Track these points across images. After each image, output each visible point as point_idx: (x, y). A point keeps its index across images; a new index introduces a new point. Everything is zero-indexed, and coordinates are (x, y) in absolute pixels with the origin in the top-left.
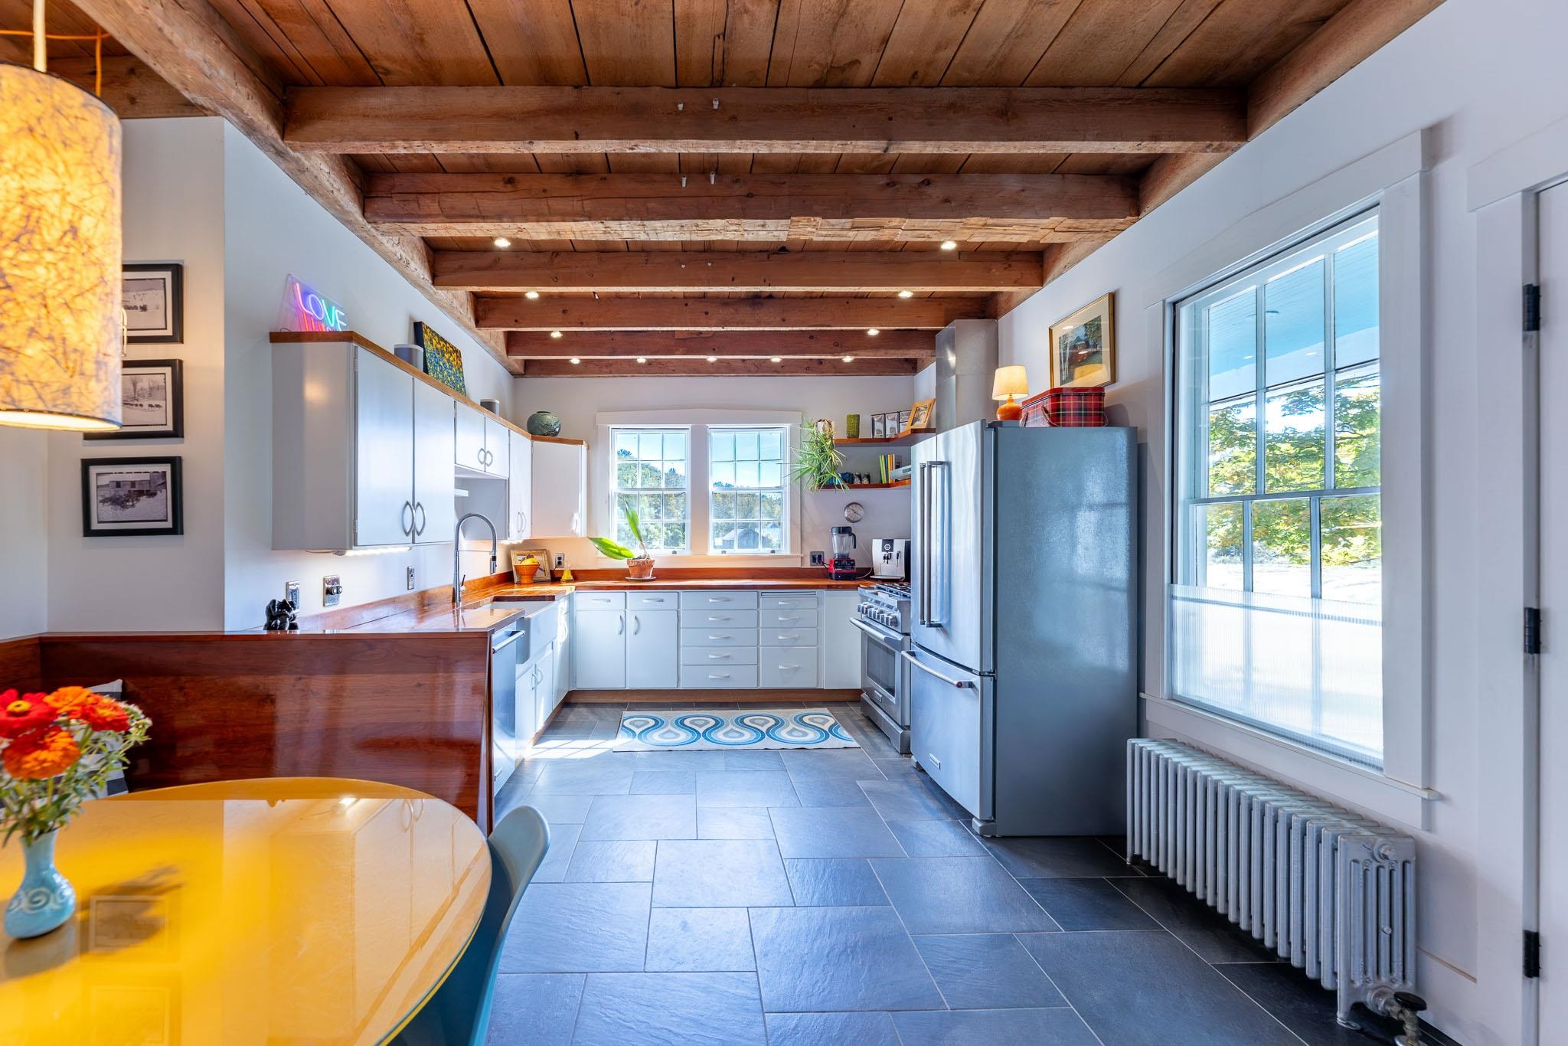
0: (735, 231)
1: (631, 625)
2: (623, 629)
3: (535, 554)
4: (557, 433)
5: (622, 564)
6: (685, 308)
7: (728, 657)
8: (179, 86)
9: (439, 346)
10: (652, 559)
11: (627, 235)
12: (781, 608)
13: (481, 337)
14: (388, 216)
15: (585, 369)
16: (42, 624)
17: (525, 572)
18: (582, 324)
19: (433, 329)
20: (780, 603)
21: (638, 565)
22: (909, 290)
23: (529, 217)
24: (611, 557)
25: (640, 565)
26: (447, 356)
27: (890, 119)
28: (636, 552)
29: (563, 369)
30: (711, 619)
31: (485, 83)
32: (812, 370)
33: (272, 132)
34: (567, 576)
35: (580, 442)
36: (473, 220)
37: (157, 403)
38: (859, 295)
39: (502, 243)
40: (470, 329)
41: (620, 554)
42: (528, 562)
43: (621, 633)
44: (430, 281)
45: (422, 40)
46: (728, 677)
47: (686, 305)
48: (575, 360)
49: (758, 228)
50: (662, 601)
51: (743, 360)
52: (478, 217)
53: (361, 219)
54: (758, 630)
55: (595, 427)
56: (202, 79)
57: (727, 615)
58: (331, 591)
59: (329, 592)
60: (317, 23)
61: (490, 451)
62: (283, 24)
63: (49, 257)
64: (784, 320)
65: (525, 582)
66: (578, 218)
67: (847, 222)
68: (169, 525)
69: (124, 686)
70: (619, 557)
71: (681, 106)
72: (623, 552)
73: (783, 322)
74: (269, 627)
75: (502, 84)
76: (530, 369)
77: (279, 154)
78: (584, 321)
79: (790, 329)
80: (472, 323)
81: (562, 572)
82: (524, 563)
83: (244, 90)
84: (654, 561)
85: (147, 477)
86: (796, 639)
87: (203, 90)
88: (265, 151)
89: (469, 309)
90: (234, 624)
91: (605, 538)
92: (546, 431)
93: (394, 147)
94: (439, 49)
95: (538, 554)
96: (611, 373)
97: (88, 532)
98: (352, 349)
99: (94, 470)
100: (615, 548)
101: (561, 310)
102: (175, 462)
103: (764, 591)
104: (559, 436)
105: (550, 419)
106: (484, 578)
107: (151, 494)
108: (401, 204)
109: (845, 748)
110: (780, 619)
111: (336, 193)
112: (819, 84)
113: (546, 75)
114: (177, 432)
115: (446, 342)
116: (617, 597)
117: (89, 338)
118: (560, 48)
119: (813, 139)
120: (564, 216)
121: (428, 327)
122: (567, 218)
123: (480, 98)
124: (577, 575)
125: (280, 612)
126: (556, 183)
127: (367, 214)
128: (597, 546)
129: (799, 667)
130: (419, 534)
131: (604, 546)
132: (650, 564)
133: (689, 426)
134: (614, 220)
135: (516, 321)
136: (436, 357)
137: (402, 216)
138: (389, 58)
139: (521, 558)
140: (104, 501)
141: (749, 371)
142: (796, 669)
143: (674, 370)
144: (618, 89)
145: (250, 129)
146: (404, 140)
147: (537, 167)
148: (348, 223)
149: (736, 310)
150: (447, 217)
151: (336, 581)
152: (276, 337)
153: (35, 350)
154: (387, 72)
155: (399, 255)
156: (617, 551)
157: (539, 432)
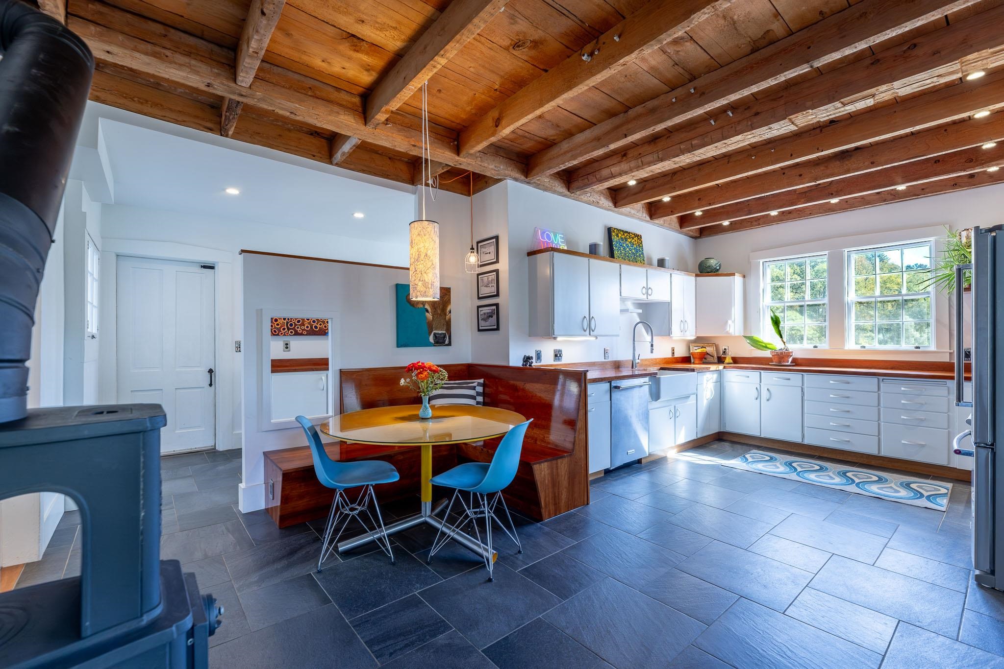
0: (753, 137)
1: (765, 395)
2: (759, 397)
3: (708, 346)
4: (718, 270)
5: (767, 354)
6: (783, 176)
7: (848, 426)
8: (492, 176)
9: (623, 237)
10: (790, 351)
11: (688, 161)
12: (904, 393)
13: (657, 224)
14: (578, 188)
15: (733, 227)
16: (470, 361)
17: (697, 356)
18: (710, 204)
19: (619, 228)
20: (903, 389)
21: (777, 355)
22: (986, 111)
23: (633, 170)
24: (759, 349)
25: (778, 355)
26: (629, 240)
27: (809, 48)
28: (778, 345)
29: (719, 230)
30: (831, 396)
31: (589, 127)
32: (960, 186)
33: (523, 177)
34: (728, 360)
35: (733, 274)
36: (610, 179)
37: (492, 285)
38: (957, 121)
39: (632, 183)
40: (648, 221)
41: (766, 347)
42: (699, 351)
43: (757, 399)
44: (613, 206)
45: (558, 126)
46: (849, 441)
47: (784, 174)
48: (726, 223)
49: (767, 131)
50: (789, 379)
51: (878, 193)
52: (611, 177)
53: (568, 193)
54: (879, 409)
55: (749, 263)
56: (496, 172)
57: (847, 394)
58: (558, 355)
59: (556, 356)
60: (525, 137)
61: (652, 288)
62: (517, 142)
63: (422, 262)
64: (872, 163)
65: (697, 362)
66: (656, 163)
67: (838, 104)
68: (495, 327)
69: (484, 380)
70: (765, 349)
71: (674, 100)
72: (768, 346)
73: (873, 164)
74: (523, 365)
75: (596, 125)
76: (703, 233)
77: (528, 183)
78: (711, 202)
79: (885, 167)
80: (648, 218)
81: (725, 358)
82: (696, 351)
83: (510, 169)
84: (792, 352)
85: (491, 311)
86: (922, 420)
87: (498, 175)
88: (524, 184)
89: (644, 211)
90: (513, 363)
91: (756, 336)
92: (709, 270)
93: (560, 168)
94: (566, 126)
95: (709, 346)
96: (759, 224)
97: (479, 330)
98: (552, 254)
99: (480, 309)
100: (762, 343)
101: (697, 199)
102: (497, 305)
103: (885, 378)
104: (720, 272)
105: (713, 262)
106: (665, 358)
107: (492, 317)
108: (582, 181)
109: (926, 508)
110: (903, 402)
111: (554, 188)
112: (753, 51)
113: (610, 114)
114: (497, 295)
115: (629, 233)
116: (754, 375)
117: (430, 279)
118: (607, 104)
119: (752, 85)
120: (650, 164)
121: (615, 229)
122: (651, 164)
123: (588, 134)
124: (735, 360)
125: (527, 359)
126: (647, 148)
127: (570, 190)
128: (748, 341)
129: (926, 445)
130: (593, 331)
131: (755, 343)
132: (788, 355)
133: (826, 252)
134: (674, 157)
135: (672, 212)
136: (620, 243)
137: (582, 187)
138: (552, 136)
139: (696, 348)
140: (482, 320)
141: (885, 201)
142: (923, 446)
143: (810, 214)
144: (643, 105)
145: (516, 179)
146: (562, 164)
147: (634, 145)
148: (564, 196)
149: (826, 167)
150: (599, 181)
151: (560, 351)
152: (530, 254)
153: (420, 284)
154: (554, 140)
155: (591, 200)
156: (764, 345)
157: (706, 272)
